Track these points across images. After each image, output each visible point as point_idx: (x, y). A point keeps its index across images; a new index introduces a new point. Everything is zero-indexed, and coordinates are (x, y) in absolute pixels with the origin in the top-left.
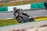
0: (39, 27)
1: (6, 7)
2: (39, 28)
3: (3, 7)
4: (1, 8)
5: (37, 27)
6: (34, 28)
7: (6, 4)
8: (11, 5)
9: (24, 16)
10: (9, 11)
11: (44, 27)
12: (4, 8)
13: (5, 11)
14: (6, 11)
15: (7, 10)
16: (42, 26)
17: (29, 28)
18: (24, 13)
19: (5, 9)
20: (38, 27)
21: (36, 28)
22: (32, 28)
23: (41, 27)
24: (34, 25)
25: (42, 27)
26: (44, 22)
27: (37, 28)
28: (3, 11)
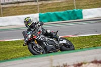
1: (79, 10)
3: (71, 11)
4: (68, 12)
7: (80, 3)
8: (90, 6)
9: (47, 38)
10: (85, 18)
12: (74, 11)
13: (76, 18)
14: (78, 19)
15: (82, 17)
18: (49, 31)
19: (75, 15)
28: (72, 18)
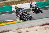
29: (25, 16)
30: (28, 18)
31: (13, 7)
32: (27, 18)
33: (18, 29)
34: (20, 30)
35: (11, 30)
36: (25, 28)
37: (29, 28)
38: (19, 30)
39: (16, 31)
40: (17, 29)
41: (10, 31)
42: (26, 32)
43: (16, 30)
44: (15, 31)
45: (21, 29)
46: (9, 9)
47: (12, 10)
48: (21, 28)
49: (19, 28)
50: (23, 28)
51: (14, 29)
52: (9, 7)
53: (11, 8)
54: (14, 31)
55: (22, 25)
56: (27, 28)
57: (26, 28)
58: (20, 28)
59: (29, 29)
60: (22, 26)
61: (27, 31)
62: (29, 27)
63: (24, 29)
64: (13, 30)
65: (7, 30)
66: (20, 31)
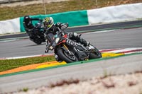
0: (46, 87)
2: (46, 90)
5: (41, 87)
6: (32, 89)
9: (75, 43)
11: (60, 88)
16: (55, 83)
17: (15, 92)
20: (43, 88)
21: (36, 89)
22: (25, 90)
23: (53, 86)
24: (30, 81)
25: (57, 88)
26: (62, 73)
27: (40, 89)
29: (71, 47)
30: (80, 56)
31: (90, 15)
32: (76, 54)
33: (106, 77)
34: (110, 80)
35: (86, 80)
36: (124, 75)
37: (137, 74)
38: (107, 81)
39: (99, 82)
40: (101, 78)
41: (80, 83)
42: (127, 85)
43: (100, 80)
44: (95, 81)
45: (112, 77)
46: (80, 20)
47: (87, 23)
48: (114, 75)
49: (108, 74)
50: (120, 74)
51: (94, 78)
52: (78, 15)
53: (86, 16)
54: (92, 84)
55: (115, 67)
56: (131, 73)
57: (127, 76)
58: (110, 75)
59: (138, 76)
60: (117, 68)
61: (131, 84)
62: (137, 72)
63: (122, 76)
64: (91, 80)
65: (72, 79)
66: (109, 84)
